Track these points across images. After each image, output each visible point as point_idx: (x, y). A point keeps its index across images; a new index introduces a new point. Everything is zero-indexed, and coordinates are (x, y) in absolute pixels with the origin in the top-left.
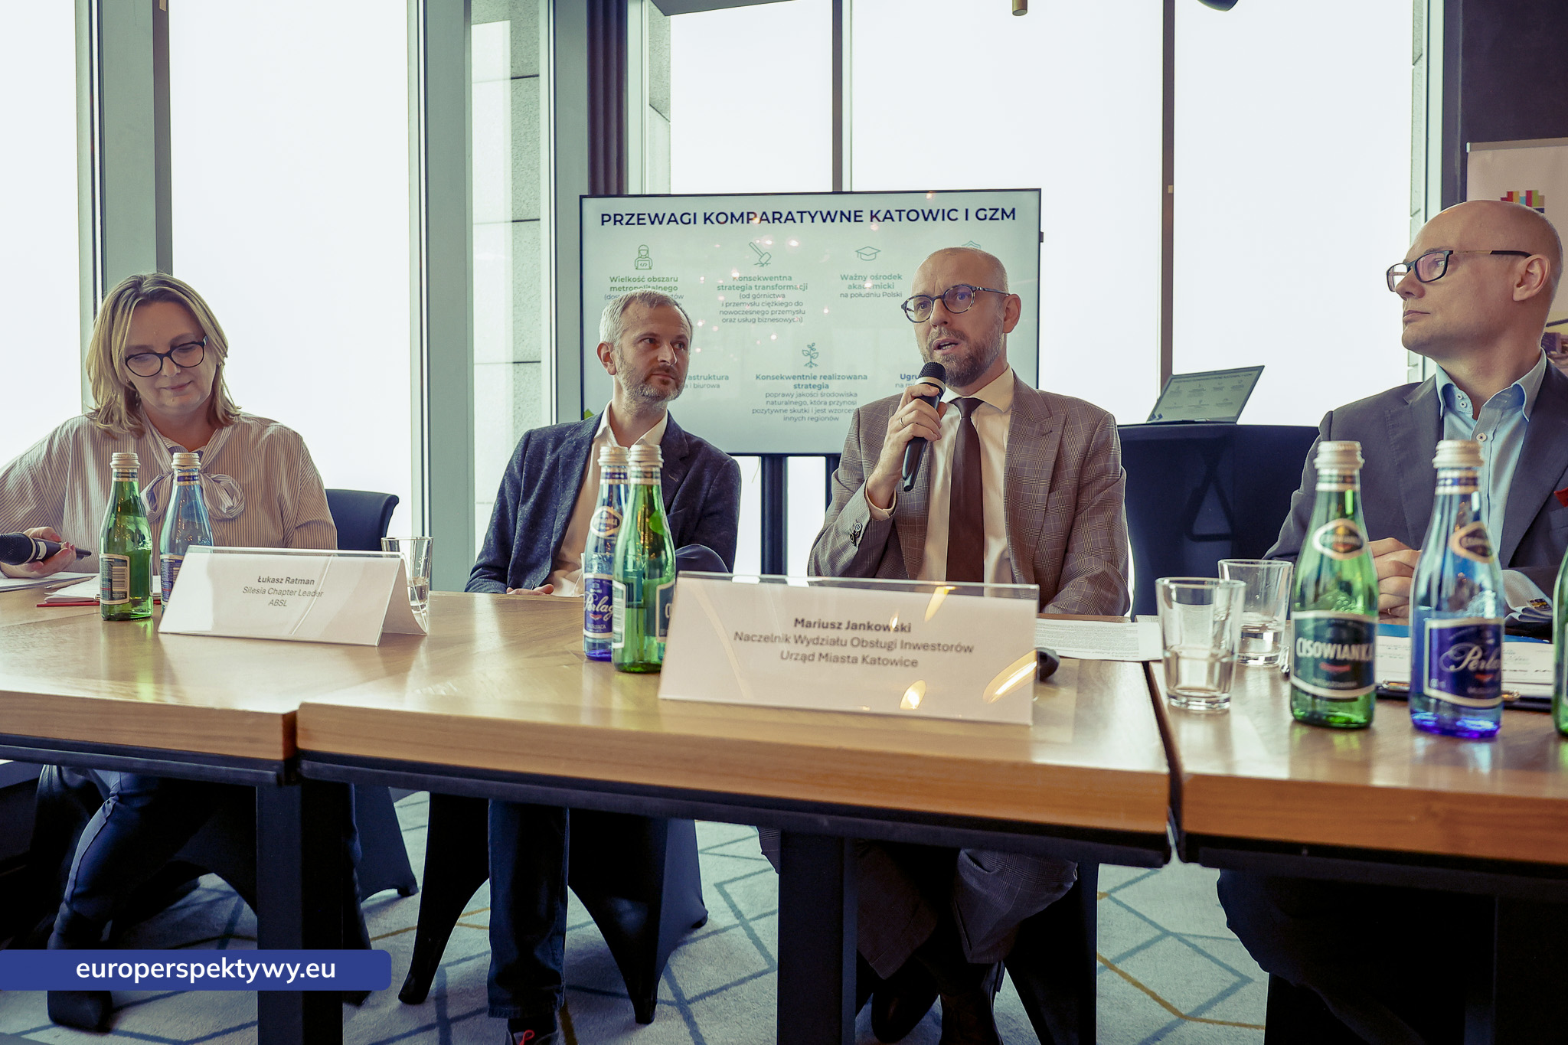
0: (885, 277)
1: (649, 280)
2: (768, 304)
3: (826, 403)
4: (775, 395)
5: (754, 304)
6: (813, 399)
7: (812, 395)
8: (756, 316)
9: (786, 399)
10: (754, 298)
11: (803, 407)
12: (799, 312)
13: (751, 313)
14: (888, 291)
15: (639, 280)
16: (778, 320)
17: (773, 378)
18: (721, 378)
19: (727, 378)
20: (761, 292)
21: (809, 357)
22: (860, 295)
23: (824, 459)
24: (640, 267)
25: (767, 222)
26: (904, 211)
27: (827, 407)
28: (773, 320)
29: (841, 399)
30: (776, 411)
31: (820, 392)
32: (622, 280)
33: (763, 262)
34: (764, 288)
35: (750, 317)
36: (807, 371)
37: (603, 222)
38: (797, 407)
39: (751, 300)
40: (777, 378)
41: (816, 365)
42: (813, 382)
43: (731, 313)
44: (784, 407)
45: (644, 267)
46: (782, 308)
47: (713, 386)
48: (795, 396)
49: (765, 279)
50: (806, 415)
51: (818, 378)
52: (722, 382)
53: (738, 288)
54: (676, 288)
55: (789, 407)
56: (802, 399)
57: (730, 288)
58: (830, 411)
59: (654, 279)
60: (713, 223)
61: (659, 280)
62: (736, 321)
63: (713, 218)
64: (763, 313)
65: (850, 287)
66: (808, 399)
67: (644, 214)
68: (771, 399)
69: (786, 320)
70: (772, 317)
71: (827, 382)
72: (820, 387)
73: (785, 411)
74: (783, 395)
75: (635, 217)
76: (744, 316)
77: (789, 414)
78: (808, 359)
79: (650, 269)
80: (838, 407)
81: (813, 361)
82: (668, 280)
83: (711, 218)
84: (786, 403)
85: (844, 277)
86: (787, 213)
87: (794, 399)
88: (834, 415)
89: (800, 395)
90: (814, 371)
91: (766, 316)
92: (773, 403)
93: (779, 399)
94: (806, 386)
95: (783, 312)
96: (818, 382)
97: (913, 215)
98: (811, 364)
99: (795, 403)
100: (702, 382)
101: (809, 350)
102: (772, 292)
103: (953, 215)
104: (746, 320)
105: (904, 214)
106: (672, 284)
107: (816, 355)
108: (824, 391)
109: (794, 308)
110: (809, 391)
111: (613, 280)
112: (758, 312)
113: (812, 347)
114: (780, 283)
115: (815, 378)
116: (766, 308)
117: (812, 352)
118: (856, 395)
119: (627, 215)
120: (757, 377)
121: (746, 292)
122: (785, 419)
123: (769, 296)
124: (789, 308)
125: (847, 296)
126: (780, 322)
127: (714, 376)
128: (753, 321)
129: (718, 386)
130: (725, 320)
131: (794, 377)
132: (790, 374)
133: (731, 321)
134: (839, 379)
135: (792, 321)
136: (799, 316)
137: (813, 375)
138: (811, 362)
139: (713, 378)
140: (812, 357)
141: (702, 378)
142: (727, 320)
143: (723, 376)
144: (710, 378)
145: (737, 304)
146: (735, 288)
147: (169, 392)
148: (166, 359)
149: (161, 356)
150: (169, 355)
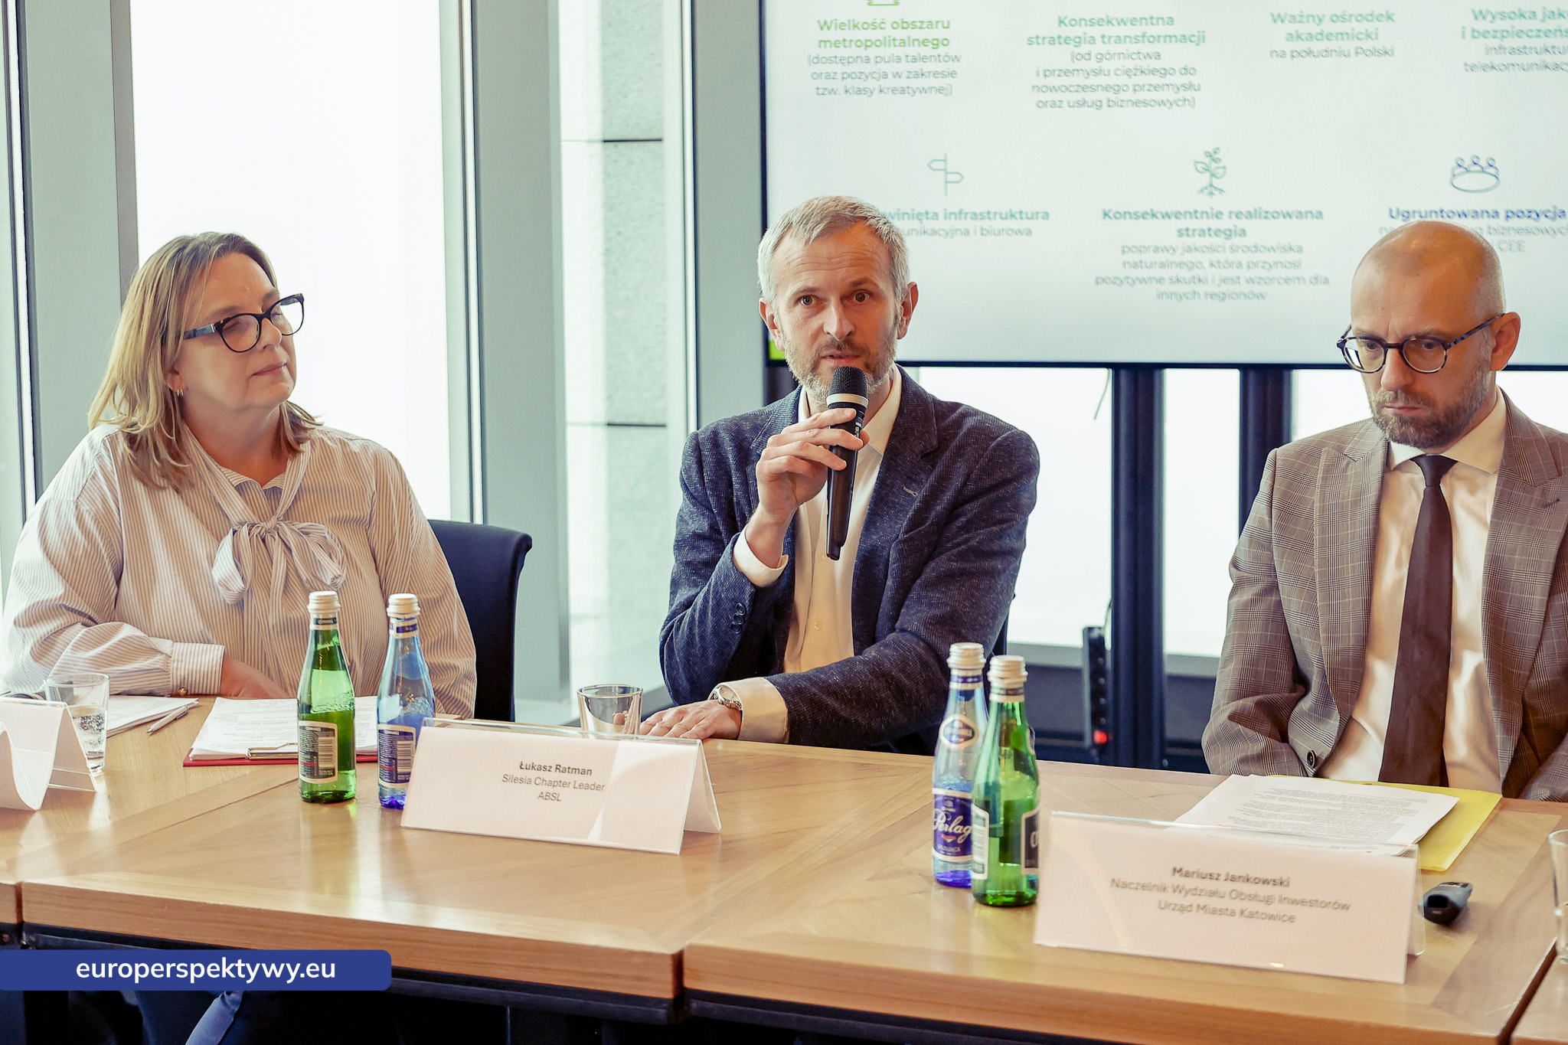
0: (1359, 18)
1: (895, 25)
2: (1128, 72)
3: (1240, 265)
4: (1140, 250)
5: (1098, 73)
6: (1215, 257)
7: (1212, 249)
8: (1102, 95)
9: (1162, 257)
10: (1099, 60)
11: (1196, 272)
12: (1189, 87)
13: (1093, 89)
14: (1367, 45)
15: (874, 26)
16: (1146, 103)
17: (1136, 216)
18: (1034, 216)
19: (1046, 216)
20: (1115, 48)
21: (1207, 174)
22: (1309, 53)
23: (1236, 374)
24: (876, 1)
27: (1244, 273)
28: (1136, 104)
29: (1271, 257)
30: (1143, 281)
31: (1228, 243)
32: (841, 27)
34: (1119, 40)
35: (1090, 97)
36: (1204, 203)
38: (1184, 273)
39: (1093, 64)
40: (1144, 216)
41: (1221, 191)
42: (1214, 224)
43: (1054, 89)
44: (1156, 272)
45: (885, 2)
46: (1155, 80)
47: (1019, 232)
48: (1179, 251)
49: (1122, 22)
50: (1200, 288)
51: (1226, 215)
52: (1035, 225)
53: (1067, 40)
54: (946, 42)
55: (1167, 273)
56: (1194, 257)
57: (1053, 40)
58: (1250, 281)
59: (902, 25)
61: (913, 25)
62: (1064, 105)
64: (1118, 89)
65: (1290, 37)
66: (1205, 258)
68: (1132, 258)
69: (1162, 103)
70: (1135, 97)
71: (1242, 223)
72: (1229, 234)
73: (1160, 281)
74: (1156, 249)
76: (1080, 96)
77: (1167, 287)
78: (1205, 179)
79: (897, 3)
80: (1263, 273)
81: (1216, 182)
82: (931, 25)
84: (1163, 265)
85: (1277, 18)
87: (1177, 258)
88: (1257, 289)
89: (1189, 250)
90: (1218, 203)
91: (1122, 96)
92: (1136, 265)
93: (1148, 257)
94: (1202, 233)
95: (1156, 88)
96: (1225, 223)
98: (1211, 190)
99: (1180, 265)
100: (997, 224)
101: (1207, 160)
102: (1133, 48)
104: (1083, 104)
106: (938, 33)
107: (1221, 171)
108: (1237, 241)
109: (1177, 79)
110: (1207, 241)
111: (824, 26)
112: (1106, 89)
113: (1212, 156)
114: (1151, 31)
115: (1219, 215)
116: (1122, 80)
117: (1214, 165)
118: (1300, 249)
120: (1106, 215)
121: (1083, 49)
122: (1160, 295)
123: (1129, 57)
124: (1169, 80)
125: (1282, 55)
126: (1150, 107)
127: (1021, 212)
128: (1098, 105)
129: (1029, 232)
130: (1042, 104)
131: (1177, 215)
132: (1170, 208)
133: (1054, 105)
134: (1266, 218)
135: (1174, 105)
136: (1188, 94)
137: (1215, 211)
138: (1211, 185)
139: (1017, 216)
140: (1213, 175)
141: (998, 216)
142: (1045, 104)
143: (1037, 213)
144: (1012, 216)
145: (1066, 73)
146: (1062, 40)
147: (265, 379)
148: (266, 321)
149: (259, 318)
150: (267, 316)
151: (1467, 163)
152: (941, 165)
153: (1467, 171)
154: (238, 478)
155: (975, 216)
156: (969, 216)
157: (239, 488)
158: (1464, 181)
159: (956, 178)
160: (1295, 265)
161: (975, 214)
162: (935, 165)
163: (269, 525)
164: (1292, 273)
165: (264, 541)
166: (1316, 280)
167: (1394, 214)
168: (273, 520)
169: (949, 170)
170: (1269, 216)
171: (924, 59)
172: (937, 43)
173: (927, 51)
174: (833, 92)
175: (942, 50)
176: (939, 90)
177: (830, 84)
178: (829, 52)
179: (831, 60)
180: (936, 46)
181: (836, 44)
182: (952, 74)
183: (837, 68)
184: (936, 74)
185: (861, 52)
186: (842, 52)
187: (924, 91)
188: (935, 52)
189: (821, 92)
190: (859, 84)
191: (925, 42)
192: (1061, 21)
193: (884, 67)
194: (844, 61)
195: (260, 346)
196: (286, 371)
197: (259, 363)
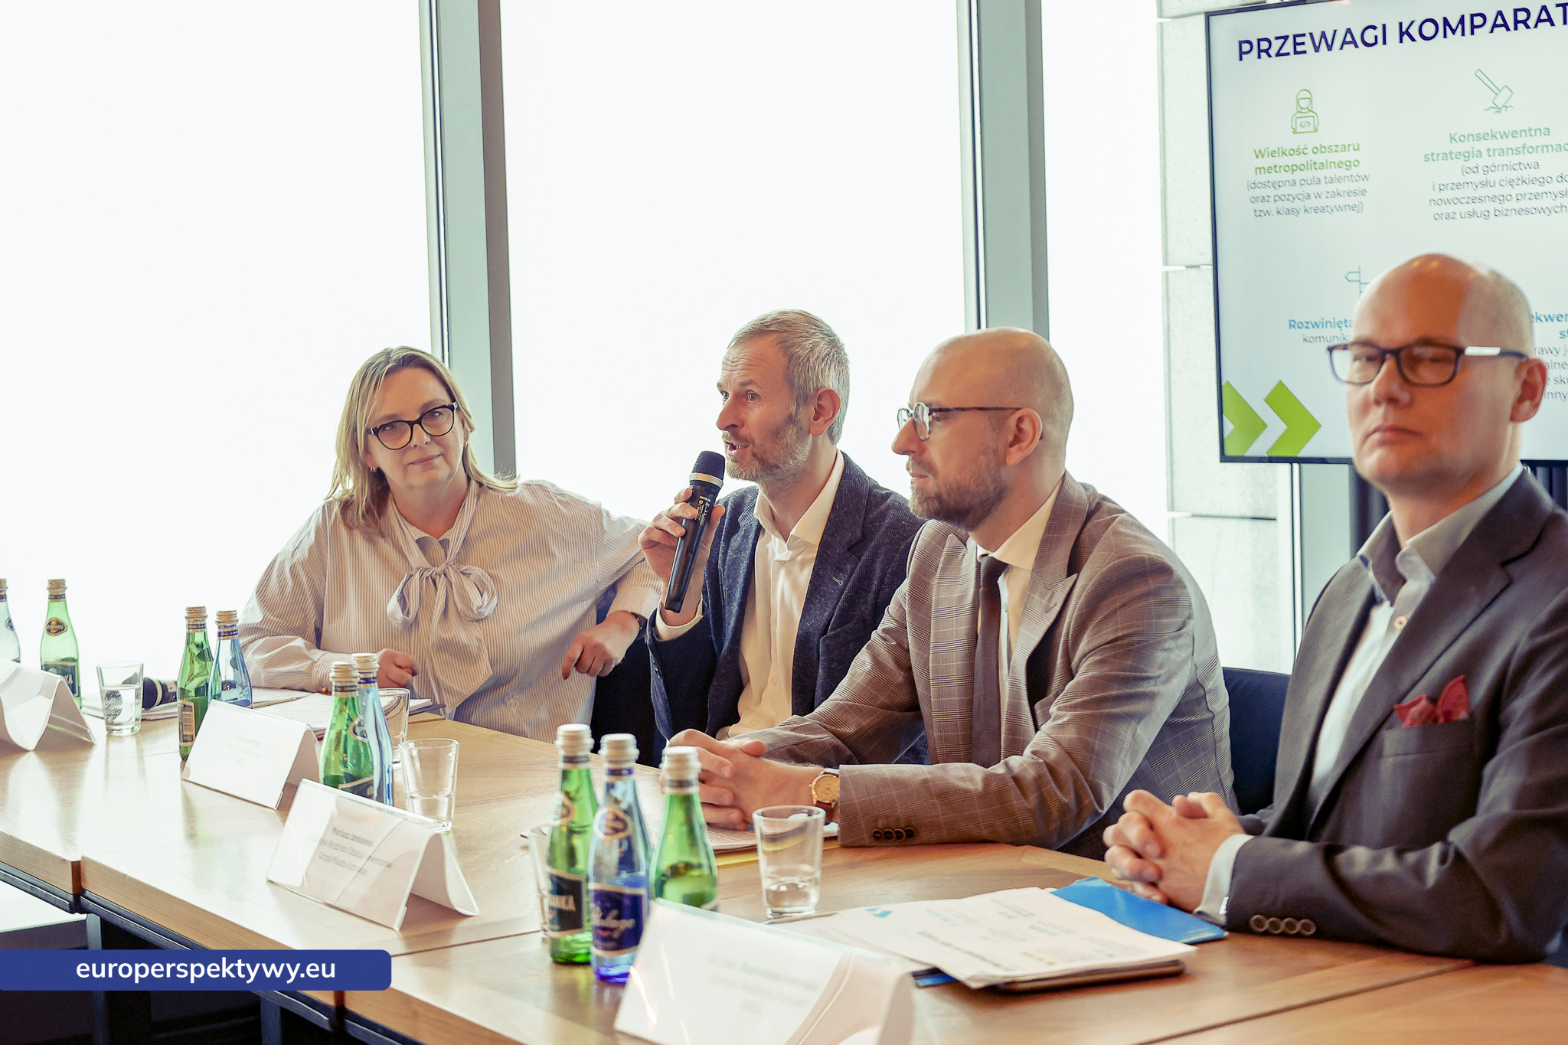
1: (1316, 150)
2: (1511, 183)
5: (1485, 184)
8: (1489, 206)
10: (1486, 173)
12: (1564, 194)
13: (1482, 201)
15: (1299, 152)
16: (1527, 212)
20: (1498, 160)
24: (1299, 129)
28: (1519, 212)
32: (1272, 154)
33: (1500, 103)
34: (1502, 152)
35: (1479, 207)
37: (1241, 53)
39: (1479, 177)
43: (1448, 202)
45: (1307, 129)
46: (1535, 189)
48: (1562, 352)
49: (1505, 135)
53: (1458, 155)
54: (1357, 163)
57: (1446, 156)
59: (1321, 149)
60: (1413, 40)
61: (1330, 149)
62: (1457, 216)
63: (1414, 31)
64: (1502, 199)
67: (1303, 35)
69: (1541, 211)
70: (1517, 206)
75: (1290, 41)
76: (1469, 208)
79: (1316, 130)
82: (1344, 148)
83: (1410, 31)
87: (1561, 359)
91: (1507, 205)
95: (1536, 196)
102: (1516, 159)
104: (1472, 214)
106: (1351, 155)
109: (1554, 187)
111: (1259, 154)
112: (1493, 199)
114: (1530, 141)
116: (1507, 190)
119: (1277, 38)
121: (1472, 163)
123: (1512, 168)
124: (1548, 188)
126: (1531, 215)
128: (1485, 215)
130: (1438, 217)
131: (1559, 318)
133: (1448, 216)
135: (1552, 212)
136: (1564, 201)
142: (1440, 215)
145: (1458, 186)
146: (1453, 156)
147: (417, 468)
148: (416, 426)
149: (411, 424)
150: (419, 422)
152: (1355, 277)
154: (421, 534)
157: (420, 543)
162: (1352, 277)
163: (439, 569)
165: (434, 582)
168: (443, 566)
169: (1358, 283)
171: (1339, 180)
172: (1349, 165)
173: (1342, 172)
174: (1268, 213)
175: (1354, 171)
176: (1353, 208)
177: (1264, 206)
178: (1263, 178)
179: (1265, 185)
180: (1349, 167)
181: (1269, 170)
182: (1363, 192)
183: (1270, 192)
184: (1349, 193)
185: (1289, 176)
186: (1274, 177)
187: (1340, 209)
188: (1348, 173)
189: (1259, 214)
190: (1288, 205)
191: (1339, 164)
192: (1452, 139)
193: (1307, 189)
194: (1275, 185)
195: (412, 444)
196: (438, 461)
197: (412, 456)
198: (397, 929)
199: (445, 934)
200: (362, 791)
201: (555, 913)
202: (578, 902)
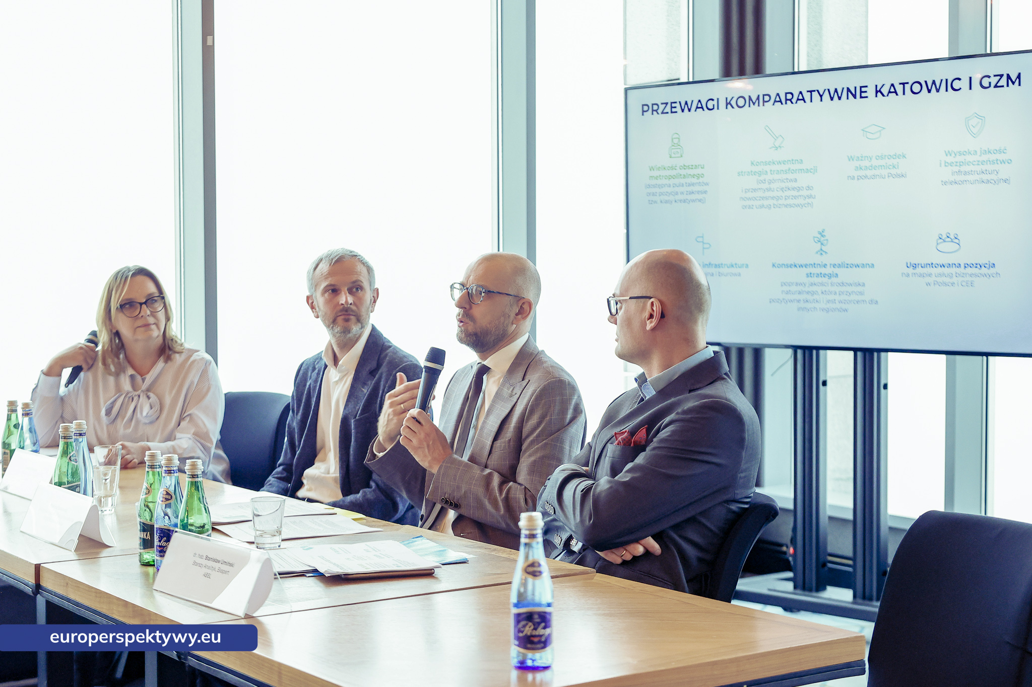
0: (890, 157)
1: (681, 168)
2: (782, 189)
3: (835, 293)
4: (790, 284)
5: (769, 190)
6: (824, 288)
7: (822, 284)
8: (771, 202)
9: (799, 288)
10: (769, 183)
11: (815, 297)
12: (810, 197)
13: (767, 198)
14: (893, 171)
15: (672, 168)
16: (791, 206)
17: (787, 266)
18: (741, 266)
19: (747, 266)
20: (776, 177)
21: (820, 243)
22: (866, 177)
24: (673, 155)
25: (780, 103)
26: (908, 83)
27: (837, 297)
28: (786, 206)
29: (850, 289)
30: (791, 301)
31: (830, 281)
32: (659, 169)
33: (777, 144)
34: (778, 172)
35: (766, 203)
36: (818, 259)
37: (643, 111)
38: (809, 297)
39: (766, 186)
40: (791, 266)
41: (826, 252)
42: (823, 271)
43: (749, 199)
44: (797, 297)
45: (677, 155)
46: (795, 193)
47: (736, 274)
48: (807, 285)
49: (779, 163)
50: (817, 305)
51: (828, 265)
52: (742, 271)
53: (755, 173)
54: (702, 176)
55: (803, 297)
56: (814, 288)
57: (749, 173)
58: (840, 302)
59: (684, 167)
60: (733, 108)
61: (689, 167)
62: (754, 207)
63: (734, 103)
64: (778, 198)
65: (857, 169)
66: (819, 289)
67: (676, 102)
68: (786, 288)
69: (798, 206)
70: (786, 202)
71: (836, 270)
72: (830, 276)
73: (799, 301)
74: (797, 284)
75: (669, 106)
76: (761, 202)
77: (802, 305)
78: (819, 246)
79: (681, 156)
80: (846, 298)
81: (824, 248)
82: (696, 167)
83: (732, 102)
84: (800, 293)
85: (850, 159)
86: (798, 93)
87: (806, 289)
88: (844, 306)
89: (812, 284)
90: (824, 259)
91: (780, 202)
92: (788, 293)
93: (793, 288)
94: (818, 275)
95: (795, 197)
96: (828, 270)
97: (916, 88)
98: (821, 252)
99: (808, 293)
100: (727, 270)
101: (819, 236)
102: (784, 176)
103: (956, 85)
104: (762, 206)
105: (907, 87)
106: (699, 171)
107: (825, 242)
108: (834, 280)
109: (805, 193)
110: (820, 280)
111: (652, 169)
112: (773, 198)
113: (821, 234)
114: (793, 167)
115: (825, 266)
116: (780, 193)
117: (822, 239)
118: (864, 285)
119: (662, 104)
120: (774, 265)
121: (762, 178)
122: (799, 309)
123: (783, 181)
124: (801, 193)
125: (853, 178)
126: (792, 208)
127: (736, 264)
128: (769, 207)
129: (740, 275)
130: (745, 207)
131: (806, 266)
132: (803, 262)
133: (750, 207)
134: (847, 267)
135: (804, 207)
136: (810, 201)
137: (823, 264)
138: (821, 250)
139: (734, 266)
140: (822, 244)
141: (726, 267)
143: (743, 264)
144: (732, 266)
145: (755, 190)
146: (753, 173)
147: (142, 329)
148: (144, 306)
149: (141, 304)
150: (145, 303)
151: (944, 237)
152: (702, 239)
153: (944, 241)
154: (131, 372)
155: (716, 266)
156: (713, 266)
157: (131, 376)
158: (944, 247)
159: (708, 246)
160: (861, 293)
161: (716, 265)
162: (699, 239)
163: (137, 393)
164: (860, 298)
166: (871, 302)
167: (909, 266)
168: (140, 391)
169: (702, 243)
170: (849, 266)
171: (693, 184)
172: (699, 176)
173: (694, 180)
174: (656, 202)
175: (701, 180)
176: (700, 201)
177: (654, 198)
178: (654, 182)
179: (654, 186)
180: (698, 178)
181: (656, 178)
182: (705, 192)
183: (657, 190)
184: (698, 192)
185: (667, 182)
186: (659, 182)
187: (693, 201)
188: (698, 181)
189: (651, 202)
190: (666, 198)
191: (693, 176)
192: (752, 163)
193: (676, 189)
194: (660, 186)
195: (140, 315)
196: (153, 327)
197: (140, 323)
198: (73, 551)
199: (98, 553)
200: (73, 489)
201: (142, 540)
202: (152, 535)
